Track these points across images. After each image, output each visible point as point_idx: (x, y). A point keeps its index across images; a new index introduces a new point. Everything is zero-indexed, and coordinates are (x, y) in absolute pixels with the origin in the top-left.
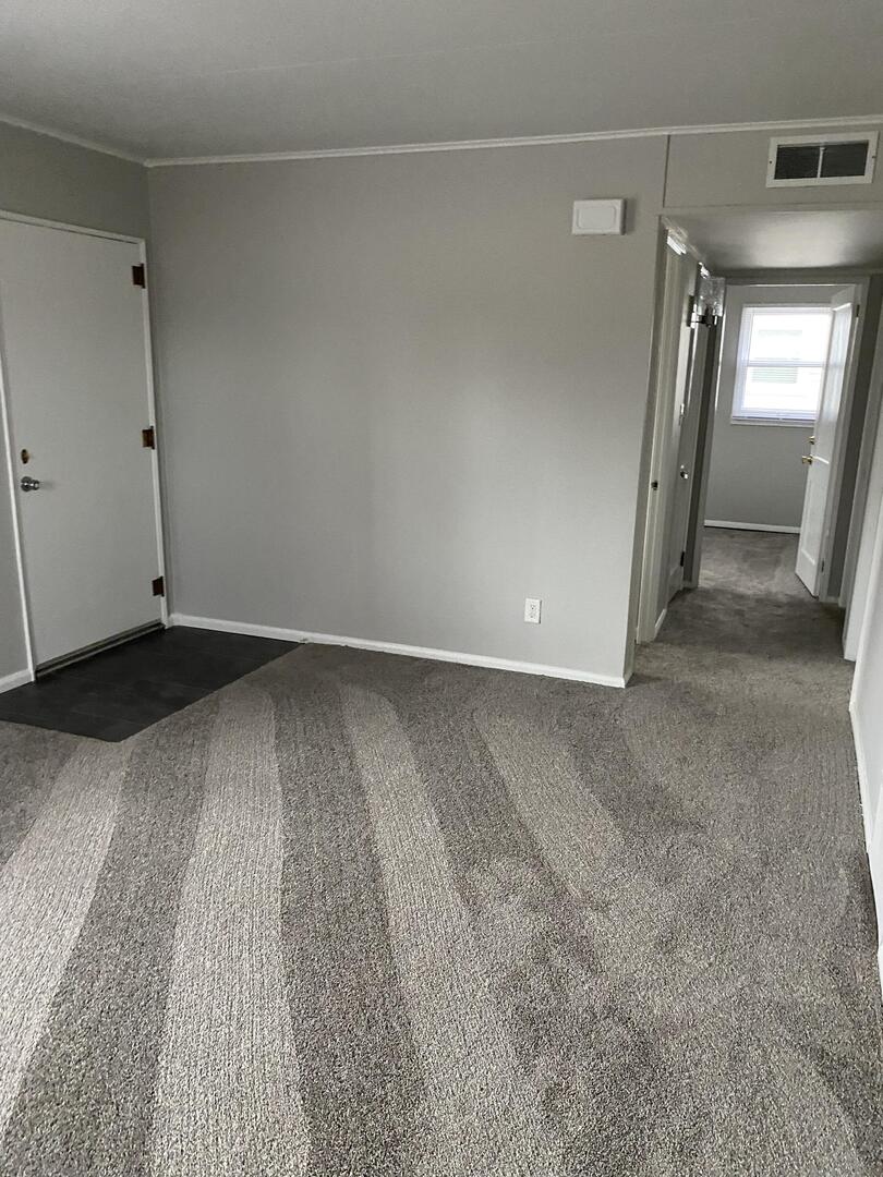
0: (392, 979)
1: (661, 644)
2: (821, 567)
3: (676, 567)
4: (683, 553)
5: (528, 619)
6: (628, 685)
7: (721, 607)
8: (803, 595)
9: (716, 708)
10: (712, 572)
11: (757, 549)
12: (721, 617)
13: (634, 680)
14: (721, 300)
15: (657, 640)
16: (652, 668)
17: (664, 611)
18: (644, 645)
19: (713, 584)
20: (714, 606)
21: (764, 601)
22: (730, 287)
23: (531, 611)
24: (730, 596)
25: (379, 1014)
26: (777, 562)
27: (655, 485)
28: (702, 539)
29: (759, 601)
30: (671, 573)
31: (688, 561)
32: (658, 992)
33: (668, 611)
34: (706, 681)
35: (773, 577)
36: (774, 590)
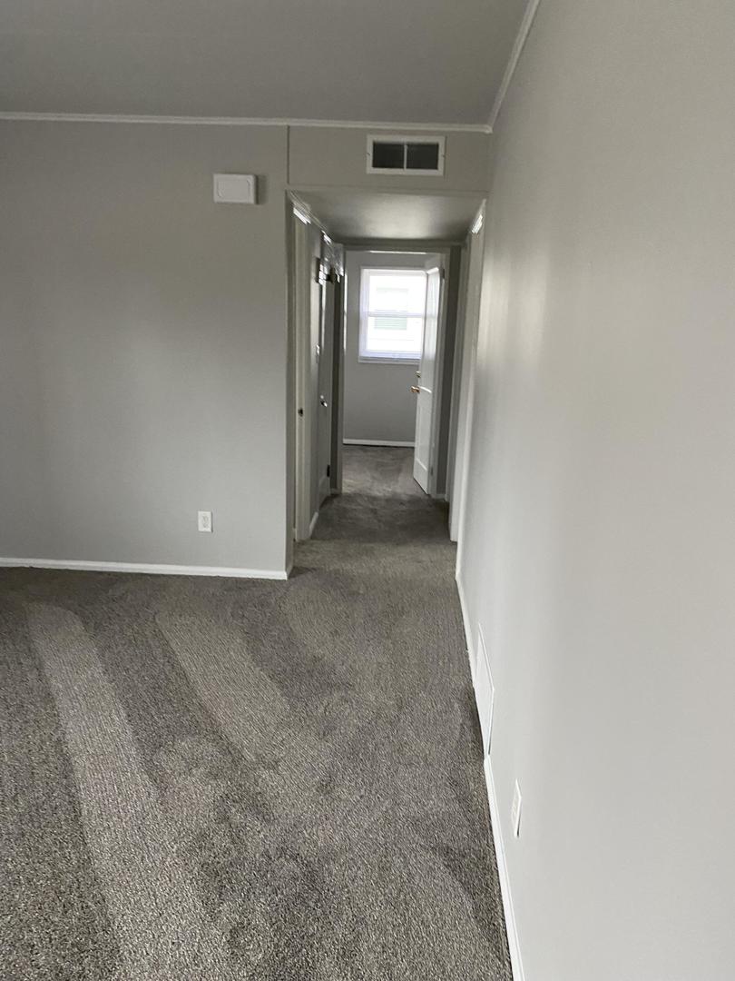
0: (86, 863)
1: (315, 541)
2: (431, 472)
3: (324, 477)
4: (329, 467)
5: (201, 529)
6: (289, 577)
7: (360, 507)
8: (420, 494)
9: (359, 589)
10: (353, 480)
11: (385, 461)
12: (361, 516)
13: (295, 572)
14: (341, 263)
15: (313, 537)
16: (308, 560)
17: (316, 515)
18: (302, 543)
19: (353, 490)
20: (354, 507)
21: (392, 500)
22: (348, 253)
23: (204, 522)
24: (366, 499)
25: (74, 897)
26: (399, 470)
27: (301, 412)
28: (342, 455)
29: (388, 500)
30: (320, 482)
31: (333, 473)
32: (321, 828)
33: (320, 514)
34: (349, 567)
35: (397, 481)
36: (399, 490)
